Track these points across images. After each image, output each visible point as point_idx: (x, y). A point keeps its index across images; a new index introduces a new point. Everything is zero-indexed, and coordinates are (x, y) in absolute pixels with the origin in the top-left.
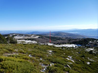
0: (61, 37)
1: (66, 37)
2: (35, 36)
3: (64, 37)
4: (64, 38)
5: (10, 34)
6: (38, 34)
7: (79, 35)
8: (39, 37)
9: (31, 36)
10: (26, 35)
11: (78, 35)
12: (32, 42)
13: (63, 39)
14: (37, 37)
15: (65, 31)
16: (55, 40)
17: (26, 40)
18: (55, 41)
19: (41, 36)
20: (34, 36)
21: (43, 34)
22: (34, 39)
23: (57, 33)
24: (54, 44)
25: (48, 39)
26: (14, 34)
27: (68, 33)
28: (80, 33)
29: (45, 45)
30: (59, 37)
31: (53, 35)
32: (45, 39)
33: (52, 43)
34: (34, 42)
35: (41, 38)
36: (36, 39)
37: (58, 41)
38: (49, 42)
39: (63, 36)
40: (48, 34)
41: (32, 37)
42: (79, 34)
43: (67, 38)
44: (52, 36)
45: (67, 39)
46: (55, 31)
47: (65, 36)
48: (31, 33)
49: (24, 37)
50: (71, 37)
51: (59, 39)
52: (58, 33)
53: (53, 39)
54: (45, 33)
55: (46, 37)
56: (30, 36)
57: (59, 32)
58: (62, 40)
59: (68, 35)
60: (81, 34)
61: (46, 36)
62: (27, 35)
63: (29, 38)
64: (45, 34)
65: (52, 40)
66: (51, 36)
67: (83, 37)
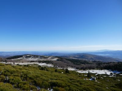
0: (87, 60)
1: (93, 60)
2: (53, 58)
3: (91, 60)
4: (91, 62)
5: (23, 55)
7: (111, 58)
8: (57, 60)
9: (48, 57)
10: (41, 57)
11: (109, 58)
12: (47, 65)
13: (89, 62)
14: (55, 59)
15: (92, 53)
16: (78, 63)
17: (40, 62)
19: (61, 58)
20: (52, 58)
21: (63, 57)
22: (50, 61)
23: (82, 55)
24: (77, 68)
25: (69, 62)
26: (28, 56)
27: (96, 56)
28: (112, 55)
29: (63, 69)
30: (84, 60)
32: (65, 62)
33: (74, 67)
34: (50, 65)
35: (61, 60)
37: (83, 65)
38: (69, 66)
39: (89, 58)
40: (70, 56)
41: (49, 59)
45: (95, 62)
46: (79, 53)
48: (49, 54)
49: (39, 59)
50: (101, 61)
51: (85, 62)
52: (83, 55)
53: (76, 63)
54: (66, 55)
57: (83, 53)
59: (96, 58)
60: (114, 57)
61: (67, 58)
62: (43, 57)
63: (45, 60)
64: (66, 57)
65: (74, 64)
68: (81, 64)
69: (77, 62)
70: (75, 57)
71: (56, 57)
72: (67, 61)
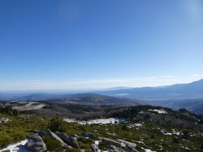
0: (92, 104)
1: (103, 104)
2: (36, 104)
3: (99, 104)
4: (98, 108)
6: (43, 99)
7: (128, 99)
8: (44, 108)
9: (26, 104)
11: (125, 100)
13: (96, 108)
14: (40, 106)
15: (101, 92)
16: (79, 111)
18: (79, 113)
19: (50, 104)
20: (33, 105)
21: (53, 100)
22: (33, 110)
23: (85, 96)
24: (77, 119)
25: (64, 109)
27: (107, 97)
30: (88, 104)
31: (75, 101)
32: (57, 111)
33: (73, 118)
35: (50, 108)
36: (37, 110)
37: (87, 113)
38: (65, 116)
39: (96, 101)
40: (65, 98)
41: (28, 107)
42: (128, 97)
43: (104, 106)
44: (74, 103)
45: (105, 108)
46: (80, 92)
47: (101, 102)
50: (113, 104)
51: (89, 109)
52: (87, 97)
53: (75, 110)
54: (58, 98)
55: (60, 105)
56: (24, 104)
57: (87, 94)
58: (94, 110)
59: (106, 100)
61: (60, 103)
62: (17, 103)
63: (21, 109)
64: (58, 100)
65: (73, 112)
66: (71, 102)
67: (135, 102)
68: (84, 112)
69: (77, 109)
70: (73, 101)
71: (41, 102)
72: (60, 108)
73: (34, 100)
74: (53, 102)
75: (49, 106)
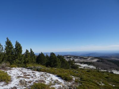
2: (93, 59)
6: (96, 56)
8: (98, 61)
9: (88, 58)
10: (81, 58)
12: (89, 66)
14: (95, 60)
17: (81, 63)
19: (101, 59)
20: (91, 59)
22: (91, 62)
25: (111, 63)
29: (107, 72)
32: (106, 64)
34: (91, 67)
35: (101, 61)
36: (94, 62)
40: (111, 56)
41: (89, 60)
44: (118, 59)
49: (79, 60)
54: (106, 55)
55: (108, 61)
56: (86, 59)
61: (108, 59)
62: (83, 57)
63: (85, 61)
64: (106, 57)
65: (118, 66)
66: (116, 59)
71: (96, 58)
72: (108, 62)
73: (91, 56)
74: (104, 58)
75: (101, 60)
